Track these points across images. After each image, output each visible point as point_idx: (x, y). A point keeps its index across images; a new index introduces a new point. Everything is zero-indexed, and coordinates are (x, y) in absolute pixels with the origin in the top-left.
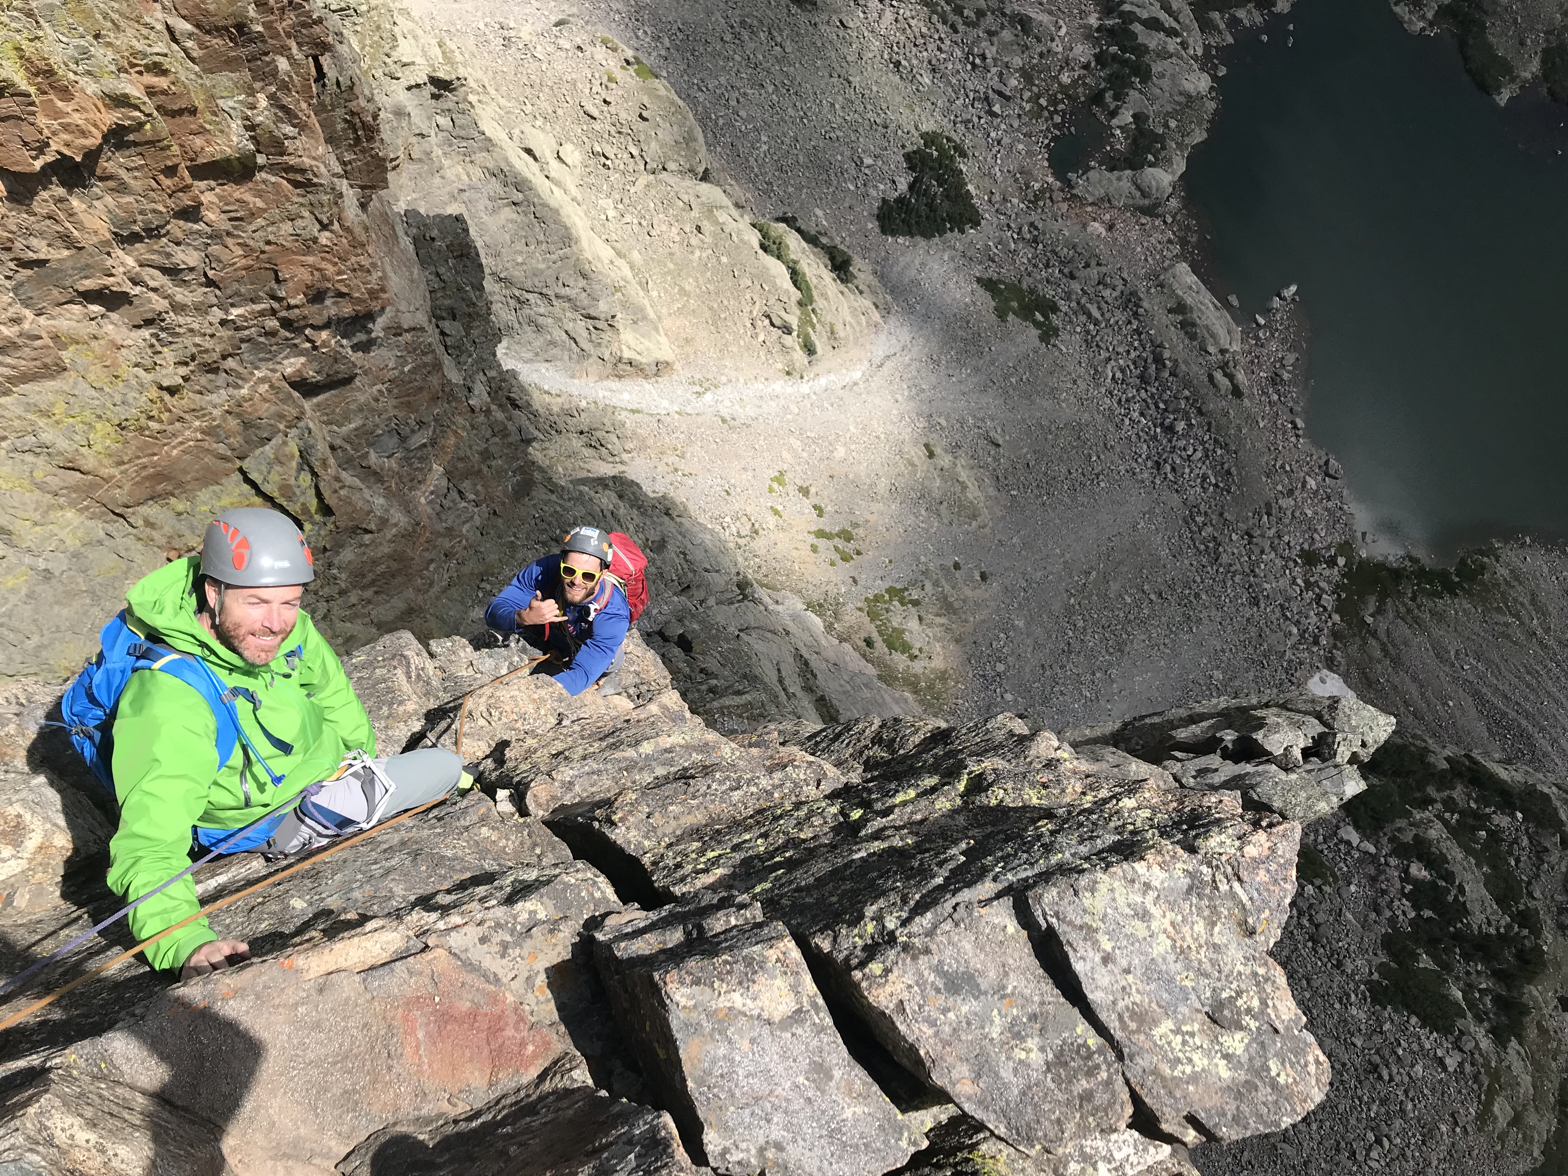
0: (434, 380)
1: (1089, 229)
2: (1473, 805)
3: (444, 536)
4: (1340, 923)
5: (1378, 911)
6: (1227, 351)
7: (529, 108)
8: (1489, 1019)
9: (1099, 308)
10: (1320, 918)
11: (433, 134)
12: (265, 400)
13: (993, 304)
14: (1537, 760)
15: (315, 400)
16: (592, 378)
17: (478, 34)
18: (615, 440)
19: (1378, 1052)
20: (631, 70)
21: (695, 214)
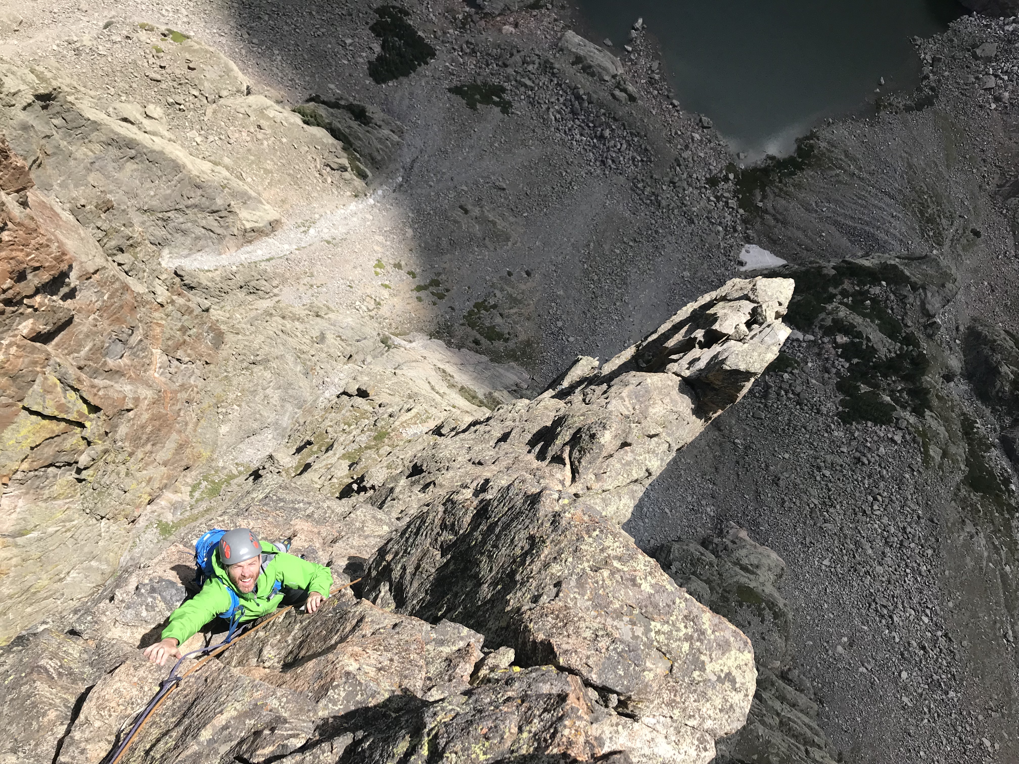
0: (128, 297)
1: (504, 31)
2: (857, 288)
3: (181, 391)
4: (810, 388)
5: (827, 371)
6: (616, 75)
7: (112, 91)
8: (909, 405)
9: (530, 79)
10: (798, 389)
11: (55, 133)
12: (18, 357)
13: (464, 102)
14: (882, 247)
15: (53, 343)
16: (233, 250)
17: (55, 54)
18: (265, 283)
19: (857, 451)
20: (169, 39)
21: (253, 118)
